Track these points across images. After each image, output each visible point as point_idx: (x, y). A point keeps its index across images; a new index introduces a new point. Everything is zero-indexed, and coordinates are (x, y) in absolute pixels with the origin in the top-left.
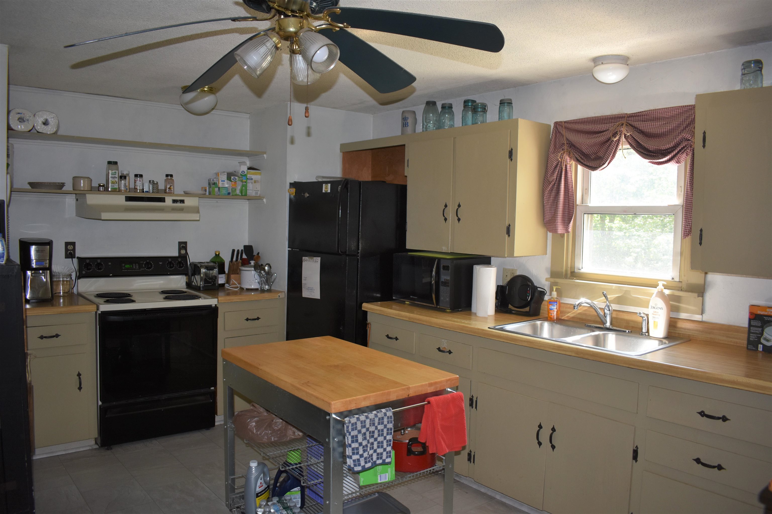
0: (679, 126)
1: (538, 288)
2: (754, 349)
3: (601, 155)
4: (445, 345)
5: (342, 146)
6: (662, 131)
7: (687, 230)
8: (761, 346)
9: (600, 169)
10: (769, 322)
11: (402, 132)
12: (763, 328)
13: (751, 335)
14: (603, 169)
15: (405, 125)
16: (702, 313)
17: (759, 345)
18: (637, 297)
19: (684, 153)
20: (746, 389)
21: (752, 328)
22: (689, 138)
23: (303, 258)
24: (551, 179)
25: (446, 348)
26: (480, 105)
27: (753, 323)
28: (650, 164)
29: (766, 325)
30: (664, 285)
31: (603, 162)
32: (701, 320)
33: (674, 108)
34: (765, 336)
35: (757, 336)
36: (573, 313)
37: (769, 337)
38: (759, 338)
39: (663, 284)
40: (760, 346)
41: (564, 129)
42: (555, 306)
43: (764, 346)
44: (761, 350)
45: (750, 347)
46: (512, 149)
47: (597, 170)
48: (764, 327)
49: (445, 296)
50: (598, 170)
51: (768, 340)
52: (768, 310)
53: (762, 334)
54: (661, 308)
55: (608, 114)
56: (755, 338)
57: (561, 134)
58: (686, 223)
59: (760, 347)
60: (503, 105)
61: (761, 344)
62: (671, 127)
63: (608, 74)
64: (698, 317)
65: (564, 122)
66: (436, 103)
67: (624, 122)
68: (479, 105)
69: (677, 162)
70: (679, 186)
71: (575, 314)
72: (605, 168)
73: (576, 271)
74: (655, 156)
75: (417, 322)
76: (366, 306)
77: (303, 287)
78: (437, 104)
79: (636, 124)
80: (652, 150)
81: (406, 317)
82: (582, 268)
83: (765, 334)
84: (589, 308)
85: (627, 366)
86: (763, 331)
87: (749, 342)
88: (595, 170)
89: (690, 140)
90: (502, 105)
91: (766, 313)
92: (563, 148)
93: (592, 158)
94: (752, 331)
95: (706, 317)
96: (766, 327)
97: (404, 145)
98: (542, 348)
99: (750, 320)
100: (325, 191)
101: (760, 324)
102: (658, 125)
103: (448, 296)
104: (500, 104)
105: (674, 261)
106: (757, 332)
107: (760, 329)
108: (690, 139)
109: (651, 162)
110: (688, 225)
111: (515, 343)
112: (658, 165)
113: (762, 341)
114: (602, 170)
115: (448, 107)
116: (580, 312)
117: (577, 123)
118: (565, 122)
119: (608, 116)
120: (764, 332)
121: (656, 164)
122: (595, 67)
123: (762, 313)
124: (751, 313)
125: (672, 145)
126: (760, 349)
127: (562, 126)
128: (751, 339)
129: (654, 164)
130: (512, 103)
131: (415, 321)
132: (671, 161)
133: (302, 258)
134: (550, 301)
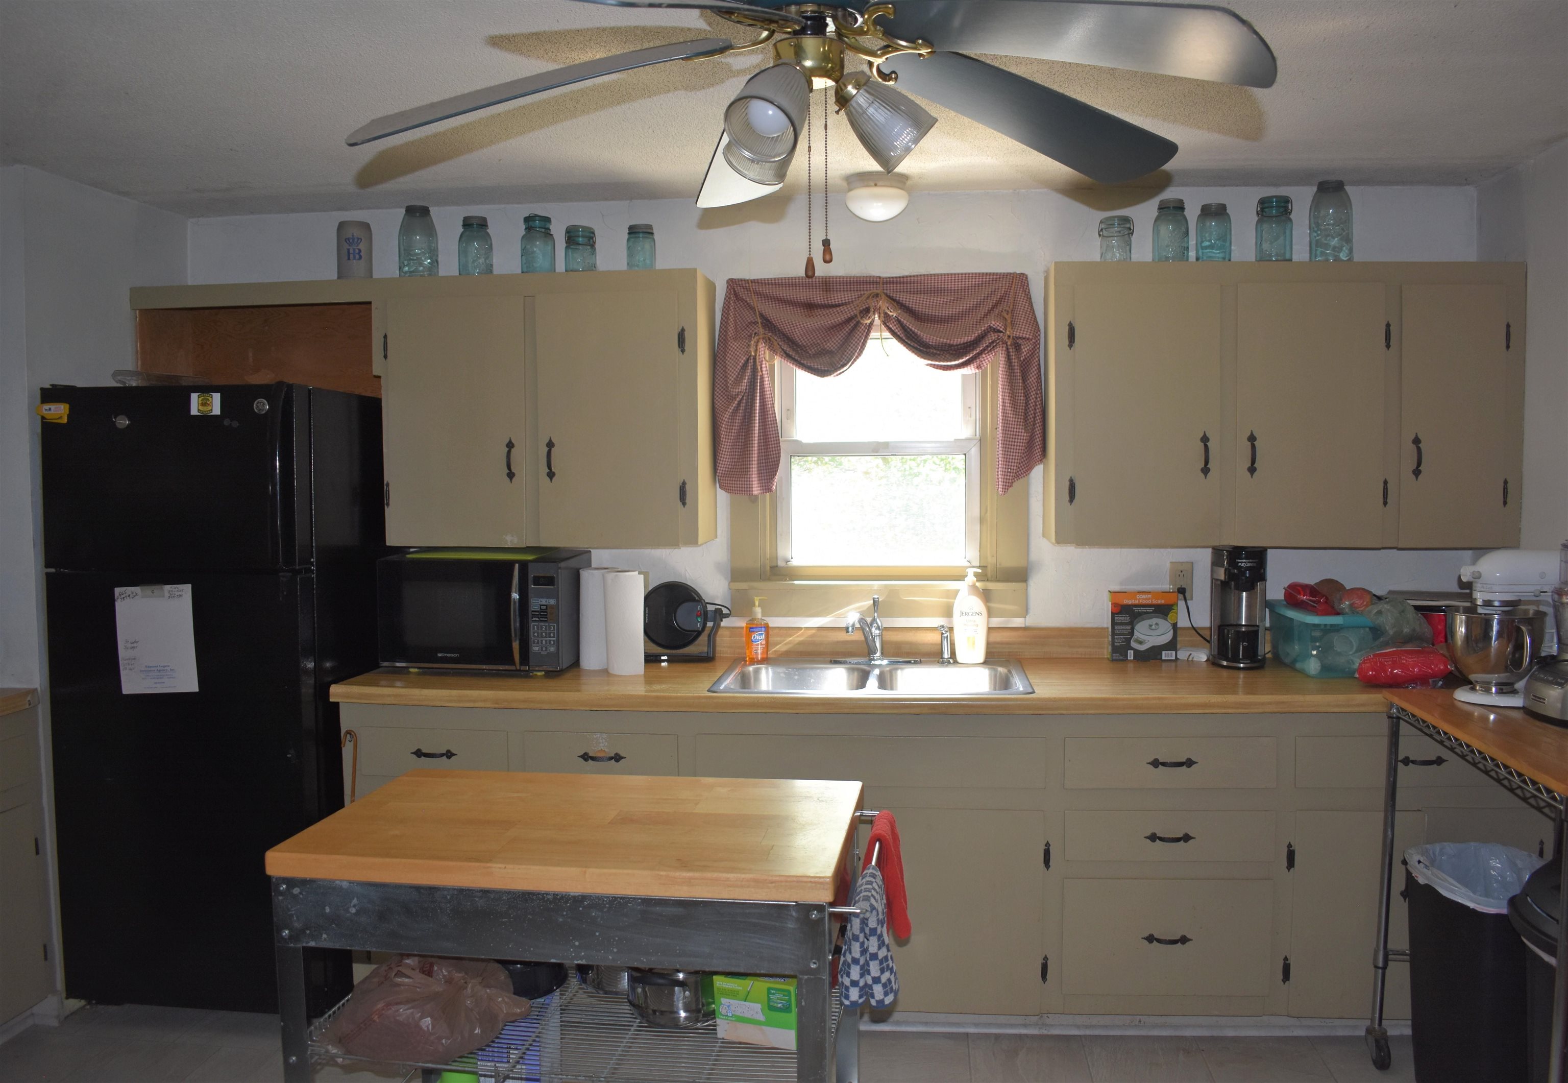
0: (977, 306)
1: (707, 605)
2: (1121, 658)
3: (834, 348)
4: (601, 745)
5: (136, 292)
6: (950, 312)
7: (1009, 479)
8: (1132, 651)
9: (835, 374)
10: (1140, 614)
11: (339, 272)
12: (1132, 624)
13: (1116, 637)
14: (840, 374)
15: (351, 256)
16: (1025, 612)
17: (1129, 651)
18: (914, 600)
19: (993, 352)
20: (1223, 711)
21: (1116, 627)
22: (1001, 327)
23: (118, 590)
24: (735, 391)
25: (606, 750)
26: (582, 231)
27: (1117, 619)
28: (929, 367)
29: (1137, 620)
30: (976, 575)
31: (844, 361)
32: (1023, 626)
33: (967, 275)
34: (1136, 637)
35: (1124, 638)
36: (785, 644)
37: (1142, 637)
38: (1128, 641)
39: (974, 572)
40: (1130, 653)
41: (753, 297)
42: (762, 634)
43: (1136, 652)
44: (1132, 658)
45: (1116, 656)
46: (683, 330)
47: (830, 375)
48: (1135, 622)
49: (544, 642)
50: (832, 376)
51: (1141, 643)
52: (1138, 596)
53: (1132, 634)
54: (980, 614)
55: (840, 274)
56: (1123, 642)
57: (748, 304)
58: (1008, 469)
59: (1131, 655)
60: (636, 237)
61: (1132, 649)
62: (965, 308)
63: (875, 204)
64: (1018, 622)
65: (751, 281)
66: (429, 211)
67: (878, 292)
68: (579, 231)
69: (977, 367)
70: (967, 408)
71: (790, 646)
72: (843, 372)
73: (781, 563)
74: (939, 355)
75: (521, 706)
76: (337, 692)
77: (121, 668)
78: (431, 213)
79: (903, 298)
80: (934, 344)
81: (485, 701)
82: (792, 558)
83: (1137, 634)
84: (818, 630)
85: (1031, 712)
86: (1133, 629)
87: (1115, 649)
88: (827, 376)
89: (1002, 332)
90: (632, 236)
91: (1136, 602)
92: (757, 331)
93: (810, 352)
94: (1117, 632)
95: (1031, 621)
96: (1138, 623)
97: (370, 303)
98: (857, 711)
99: (1113, 614)
100: (199, 411)
101: (1128, 620)
102: (942, 302)
103: (552, 642)
104: (629, 234)
105: (968, 533)
106: (1125, 632)
107: (1129, 627)
108: (1001, 329)
109: (931, 365)
110: (1010, 472)
111: (794, 711)
112: (944, 370)
113: (1133, 644)
114: (837, 375)
115: (477, 224)
116: (803, 641)
117: (779, 285)
118: (753, 281)
119: (840, 277)
120: (1135, 631)
121: (940, 369)
122: (850, 190)
123: (1130, 602)
124: (1114, 605)
125: (972, 338)
126: (1130, 657)
127: (748, 290)
128: (1116, 644)
129: (937, 368)
130: (652, 234)
131: (515, 705)
132: (970, 364)
133: (114, 590)
134: (752, 626)
